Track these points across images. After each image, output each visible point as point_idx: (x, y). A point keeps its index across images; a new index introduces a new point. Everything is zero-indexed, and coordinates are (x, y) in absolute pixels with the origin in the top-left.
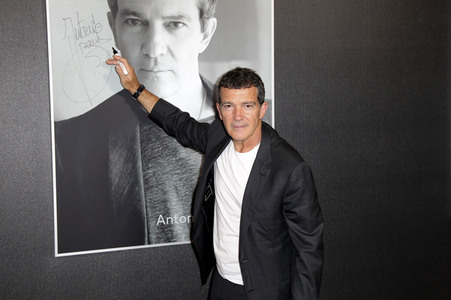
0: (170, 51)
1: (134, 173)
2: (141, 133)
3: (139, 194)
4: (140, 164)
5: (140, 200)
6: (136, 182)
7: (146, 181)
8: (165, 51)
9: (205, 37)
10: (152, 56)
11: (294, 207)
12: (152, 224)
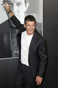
0: (18, 11)
1: (9, 40)
2: (11, 31)
3: (10, 46)
4: (11, 38)
5: (11, 47)
6: (10, 43)
7: (12, 42)
8: (17, 11)
9: (26, 8)
10: (13, 12)
11: (42, 49)
12: (14, 53)
